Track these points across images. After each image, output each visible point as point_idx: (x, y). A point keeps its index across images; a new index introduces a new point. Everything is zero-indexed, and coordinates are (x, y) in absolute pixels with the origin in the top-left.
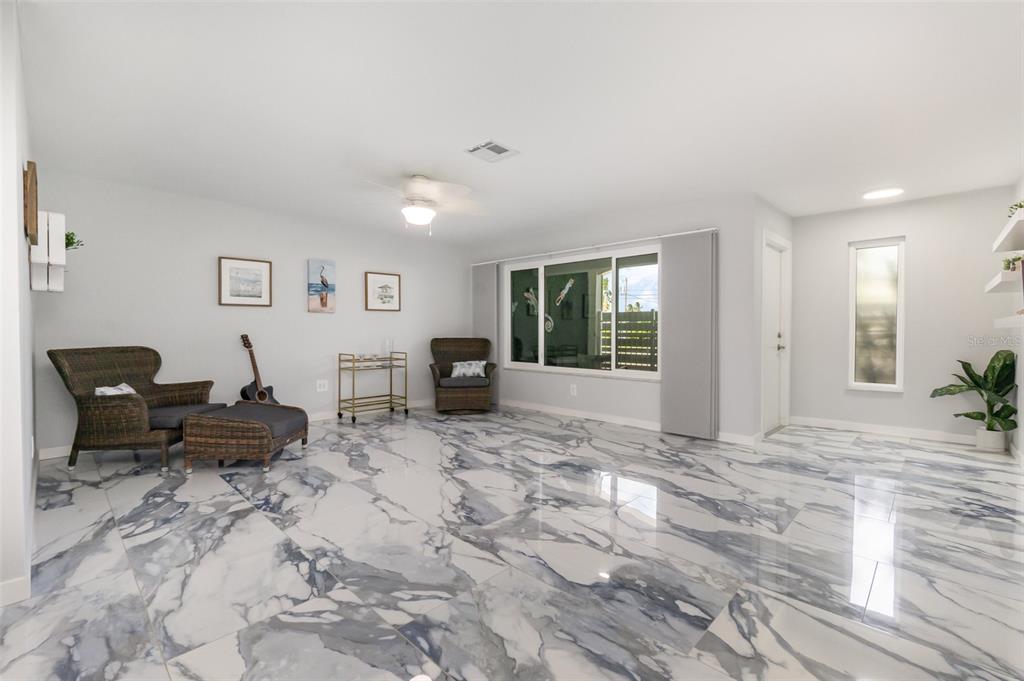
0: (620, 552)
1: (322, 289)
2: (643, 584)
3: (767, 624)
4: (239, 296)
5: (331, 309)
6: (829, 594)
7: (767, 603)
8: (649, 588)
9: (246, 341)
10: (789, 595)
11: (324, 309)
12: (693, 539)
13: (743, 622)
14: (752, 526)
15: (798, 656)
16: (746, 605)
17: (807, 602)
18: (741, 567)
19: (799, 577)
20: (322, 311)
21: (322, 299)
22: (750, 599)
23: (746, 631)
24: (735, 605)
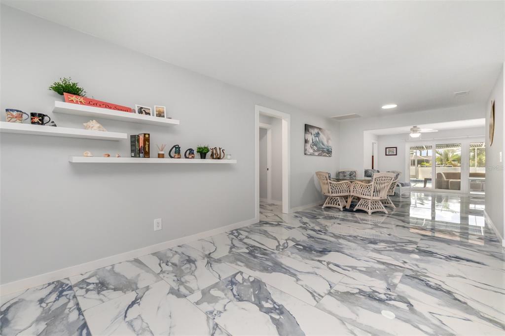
0: (323, 262)
2: (313, 252)
8: (311, 251)
12: (288, 269)
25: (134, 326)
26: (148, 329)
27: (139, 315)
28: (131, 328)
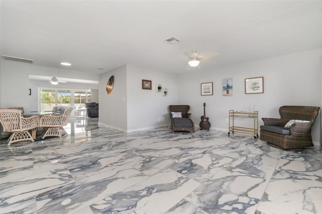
1: (228, 88)
3: (59, 178)
4: (205, 93)
5: (230, 94)
6: (50, 196)
7: (64, 182)
9: (205, 105)
10: (61, 187)
11: (228, 94)
13: (64, 175)
14: (104, 200)
15: (47, 178)
16: (68, 178)
17: (54, 189)
18: (81, 184)
19: (64, 194)
20: (227, 95)
21: (227, 91)
22: (68, 179)
23: (62, 175)
24: (70, 176)
25: (313, 208)
26: (305, 201)
27: (304, 209)
28: (315, 209)
